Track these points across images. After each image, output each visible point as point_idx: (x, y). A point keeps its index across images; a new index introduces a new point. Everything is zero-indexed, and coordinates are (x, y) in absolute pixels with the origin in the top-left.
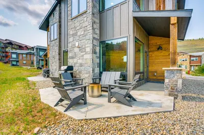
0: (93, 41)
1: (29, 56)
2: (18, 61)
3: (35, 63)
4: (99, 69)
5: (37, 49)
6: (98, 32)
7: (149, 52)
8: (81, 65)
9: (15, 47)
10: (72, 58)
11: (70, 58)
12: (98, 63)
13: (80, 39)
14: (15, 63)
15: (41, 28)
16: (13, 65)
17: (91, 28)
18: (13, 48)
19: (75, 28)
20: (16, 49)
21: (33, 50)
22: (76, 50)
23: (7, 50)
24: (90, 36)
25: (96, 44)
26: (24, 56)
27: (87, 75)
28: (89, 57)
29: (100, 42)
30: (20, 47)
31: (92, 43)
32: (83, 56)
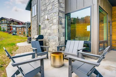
0: (59, 14)
1: (23, 29)
2: (16, 32)
3: (26, 33)
4: (64, 37)
5: (27, 24)
6: (63, 5)
7: (112, 21)
8: (50, 35)
9: (16, 23)
10: (44, 29)
11: (42, 29)
12: (63, 33)
13: (49, 13)
14: (14, 33)
15: (26, 9)
16: (14, 34)
17: (57, 2)
18: (14, 24)
19: (45, 4)
20: (16, 24)
21: (25, 25)
22: (46, 22)
23: (11, 25)
24: (56, 9)
25: (62, 16)
26: (20, 28)
27: (54, 43)
28: (55, 27)
29: (66, 14)
30: (18, 23)
31: (58, 15)
32: (51, 27)
